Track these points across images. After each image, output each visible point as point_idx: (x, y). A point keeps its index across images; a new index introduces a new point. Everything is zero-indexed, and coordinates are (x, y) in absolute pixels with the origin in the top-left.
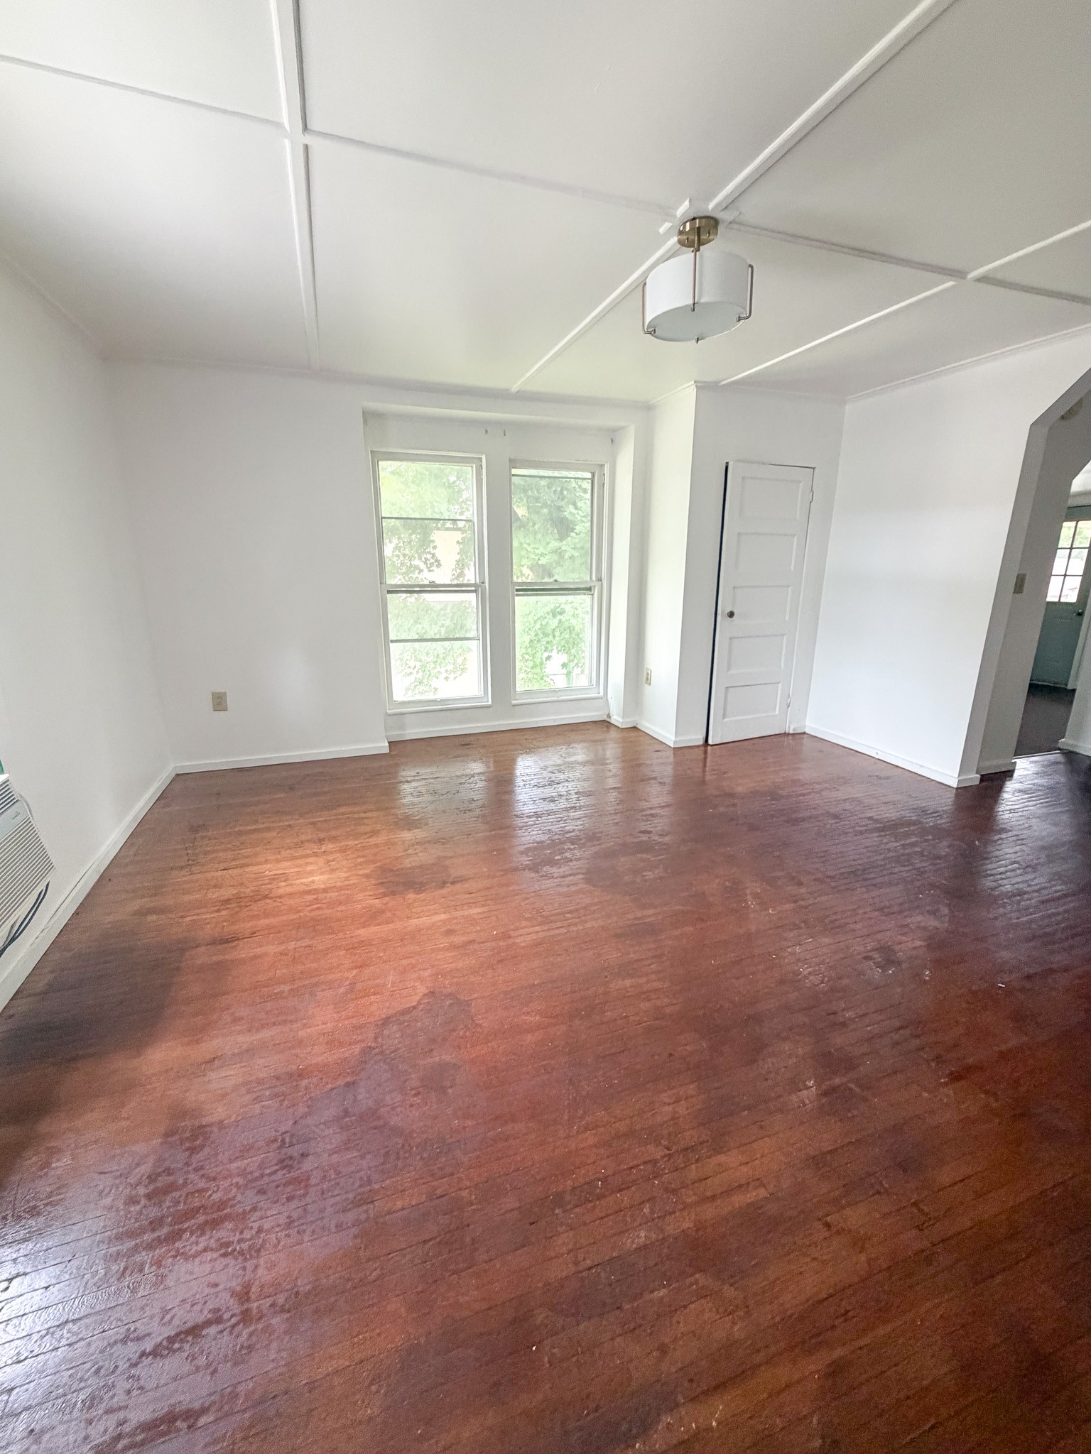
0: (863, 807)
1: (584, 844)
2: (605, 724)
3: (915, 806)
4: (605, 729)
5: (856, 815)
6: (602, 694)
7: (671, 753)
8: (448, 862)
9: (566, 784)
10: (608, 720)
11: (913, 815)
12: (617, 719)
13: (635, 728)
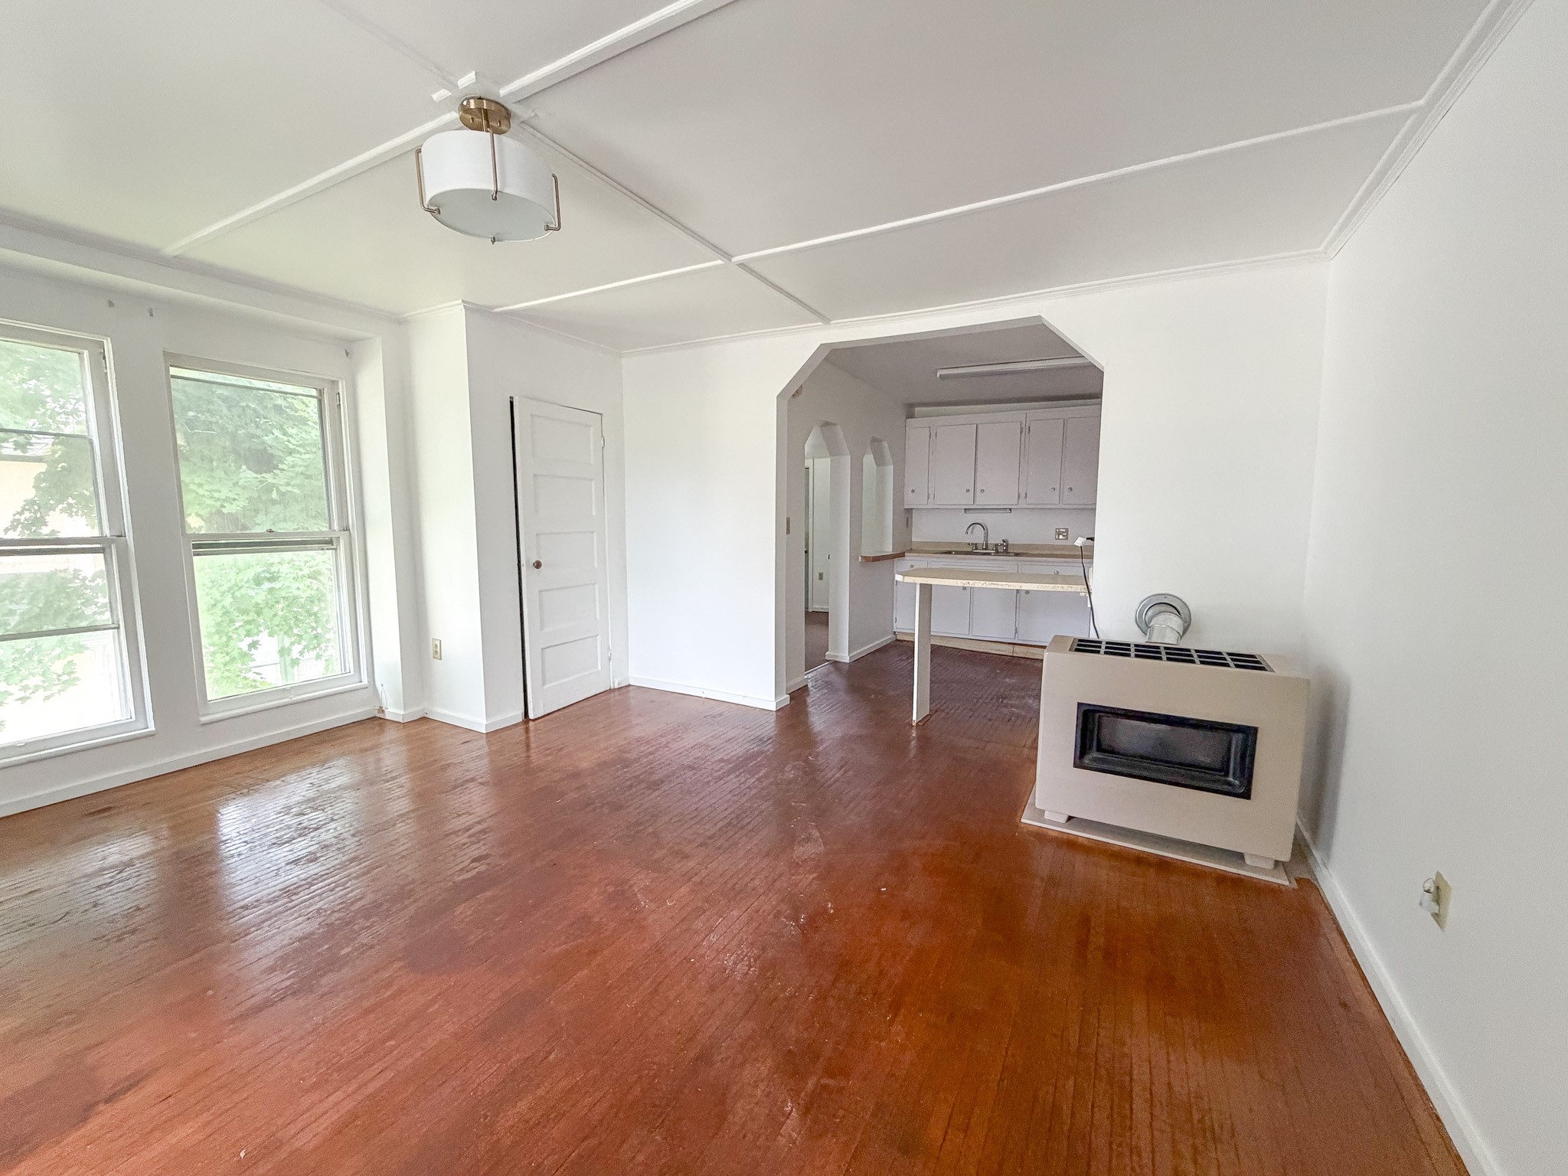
0: (712, 750)
1: (388, 910)
2: (376, 722)
3: (752, 737)
4: (377, 728)
5: (708, 761)
6: (365, 681)
7: (483, 742)
8: (90, 1059)
9: (333, 825)
10: (381, 716)
11: (753, 746)
12: (394, 711)
13: (424, 719)
